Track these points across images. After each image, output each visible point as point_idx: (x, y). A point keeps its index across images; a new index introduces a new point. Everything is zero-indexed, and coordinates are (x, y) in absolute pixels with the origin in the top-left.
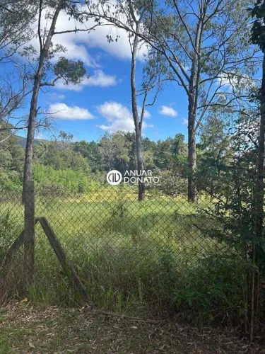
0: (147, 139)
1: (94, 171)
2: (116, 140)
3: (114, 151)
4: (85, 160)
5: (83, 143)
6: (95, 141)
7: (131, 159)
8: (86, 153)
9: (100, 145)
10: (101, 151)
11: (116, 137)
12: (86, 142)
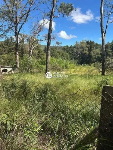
0: (97, 43)
1: (71, 59)
2: (82, 44)
3: (81, 50)
4: (68, 54)
5: (67, 47)
6: (72, 45)
7: (89, 53)
8: (68, 51)
9: (74, 47)
10: (75, 50)
11: (82, 43)
12: (68, 46)
